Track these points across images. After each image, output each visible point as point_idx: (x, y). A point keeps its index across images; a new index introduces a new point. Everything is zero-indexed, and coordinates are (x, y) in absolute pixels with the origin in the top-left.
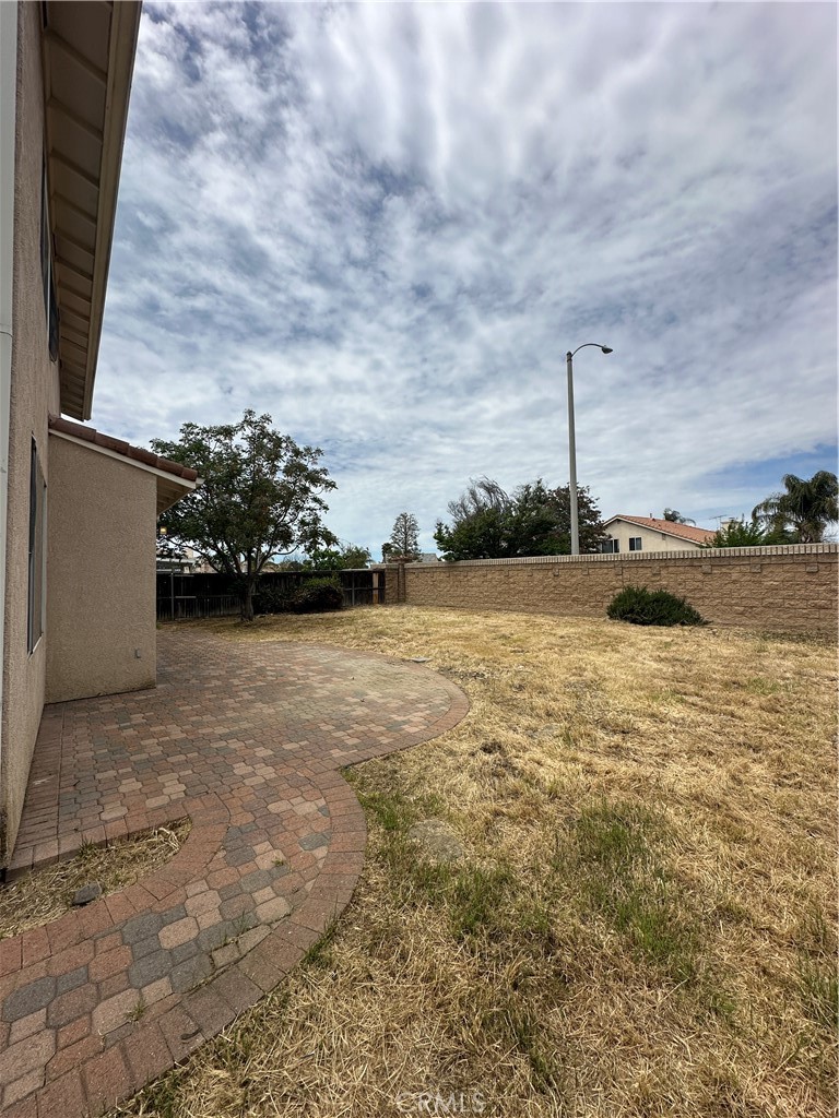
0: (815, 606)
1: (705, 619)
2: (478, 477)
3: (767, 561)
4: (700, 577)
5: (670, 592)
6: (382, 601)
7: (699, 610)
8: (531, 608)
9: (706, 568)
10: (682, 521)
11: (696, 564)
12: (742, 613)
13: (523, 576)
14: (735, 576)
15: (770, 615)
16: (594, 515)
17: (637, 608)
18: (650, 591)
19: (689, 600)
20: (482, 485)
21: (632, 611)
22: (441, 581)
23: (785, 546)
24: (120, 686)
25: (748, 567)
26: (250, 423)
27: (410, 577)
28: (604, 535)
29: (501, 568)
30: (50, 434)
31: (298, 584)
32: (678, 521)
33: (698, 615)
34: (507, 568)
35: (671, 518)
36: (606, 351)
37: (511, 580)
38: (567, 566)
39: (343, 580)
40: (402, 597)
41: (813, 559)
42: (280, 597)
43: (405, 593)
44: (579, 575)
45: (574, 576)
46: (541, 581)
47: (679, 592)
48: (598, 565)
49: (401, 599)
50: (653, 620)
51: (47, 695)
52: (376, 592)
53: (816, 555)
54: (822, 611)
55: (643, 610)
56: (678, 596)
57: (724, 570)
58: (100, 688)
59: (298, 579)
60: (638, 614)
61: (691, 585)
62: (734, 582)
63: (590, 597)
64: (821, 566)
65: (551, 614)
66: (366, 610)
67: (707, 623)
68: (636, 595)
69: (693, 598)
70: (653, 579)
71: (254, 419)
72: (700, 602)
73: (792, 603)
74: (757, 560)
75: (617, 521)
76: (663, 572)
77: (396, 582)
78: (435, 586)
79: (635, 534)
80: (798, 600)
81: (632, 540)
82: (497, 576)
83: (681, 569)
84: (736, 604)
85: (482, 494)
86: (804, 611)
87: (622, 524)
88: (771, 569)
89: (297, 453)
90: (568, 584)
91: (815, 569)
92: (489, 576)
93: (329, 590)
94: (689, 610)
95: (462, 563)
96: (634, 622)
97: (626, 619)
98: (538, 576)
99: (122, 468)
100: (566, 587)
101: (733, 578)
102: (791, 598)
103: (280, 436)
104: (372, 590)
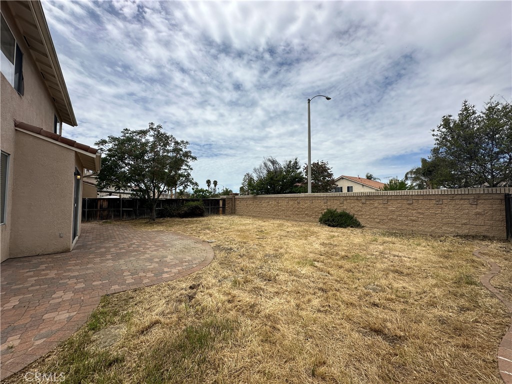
0: (411, 220)
1: (363, 225)
2: (268, 156)
3: (390, 198)
4: (361, 205)
5: (348, 212)
6: (224, 213)
7: (360, 220)
8: (288, 218)
9: (363, 201)
10: (375, 179)
11: (359, 198)
12: (379, 223)
13: (284, 203)
14: (376, 205)
15: (391, 224)
16: (330, 175)
17: (331, 219)
18: (339, 211)
19: (355, 216)
20: (269, 160)
21: (328, 220)
22: (250, 204)
23: (398, 191)
24: (51, 251)
25: (381, 201)
26: (152, 129)
27: (237, 202)
28: (335, 185)
29: (275, 199)
30: (16, 130)
31: (183, 204)
32: (373, 179)
33: (360, 223)
34: (278, 199)
35: (369, 178)
36: (328, 99)
37: (280, 205)
38: (303, 199)
39: (205, 203)
40: (233, 211)
41: (410, 197)
42: (174, 210)
43: (235, 210)
44: (308, 203)
45: (306, 203)
46: (292, 205)
47: (351, 212)
48: (316, 198)
49: (233, 212)
50: (338, 225)
51: (10, 254)
52: (221, 209)
53: (412, 195)
54: (414, 222)
55: (333, 220)
56: (351, 214)
57: (371, 202)
58: (39, 251)
59: (183, 202)
60: (331, 221)
61: (357, 209)
62: (376, 208)
63: (313, 213)
64: (414, 201)
65: (296, 221)
66: (216, 217)
67: (363, 227)
68: (331, 213)
69: (357, 215)
70: (340, 205)
71: (154, 127)
72: (360, 217)
73: (401, 218)
74: (385, 198)
75: (342, 178)
76: (345, 202)
77: (231, 204)
78: (248, 207)
79: (350, 184)
80: (403, 217)
81: (348, 187)
82: (274, 203)
83: (352, 201)
84: (376, 218)
85: (269, 164)
86: (406, 222)
87: (344, 180)
88: (392, 202)
89: (177, 143)
90: (303, 207)
91: (411, 202)
92: (270, 203)
93: (197, 207)
94: (356, 220)
95: (259, 196)
96: (329, 225)
97: (326, 224)
98: (291, 203)
99: (56, 147)
100: (303, 209)
101: (375, 206)
102: (400, 216)
103: (168, 135)
104: (219, 208)
